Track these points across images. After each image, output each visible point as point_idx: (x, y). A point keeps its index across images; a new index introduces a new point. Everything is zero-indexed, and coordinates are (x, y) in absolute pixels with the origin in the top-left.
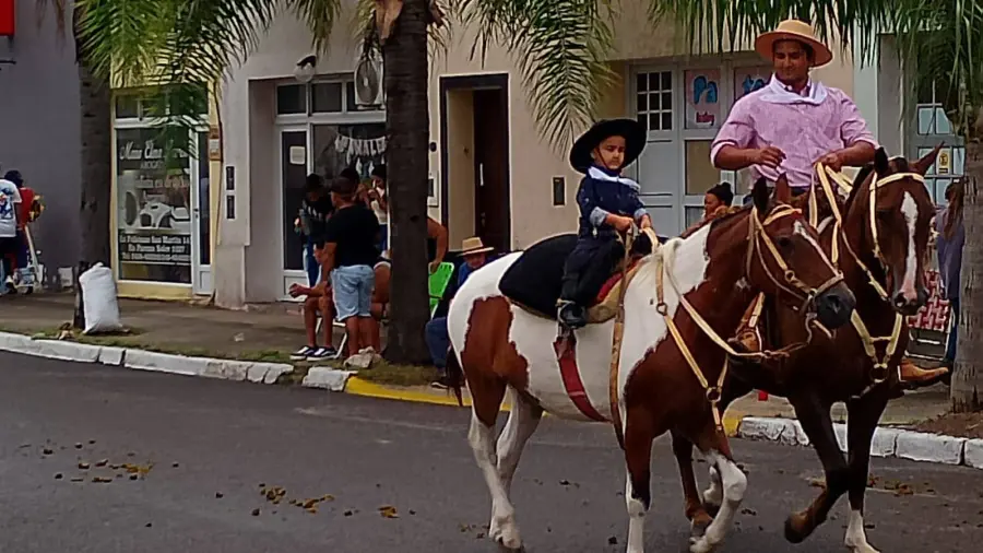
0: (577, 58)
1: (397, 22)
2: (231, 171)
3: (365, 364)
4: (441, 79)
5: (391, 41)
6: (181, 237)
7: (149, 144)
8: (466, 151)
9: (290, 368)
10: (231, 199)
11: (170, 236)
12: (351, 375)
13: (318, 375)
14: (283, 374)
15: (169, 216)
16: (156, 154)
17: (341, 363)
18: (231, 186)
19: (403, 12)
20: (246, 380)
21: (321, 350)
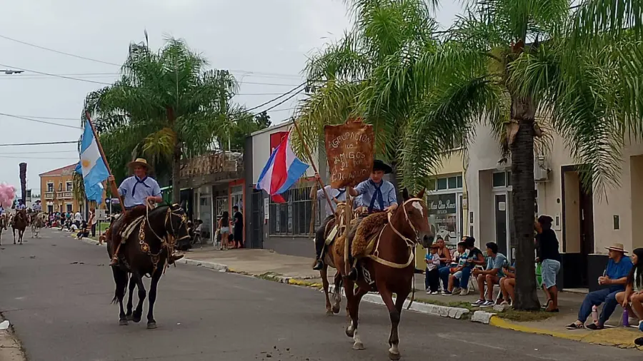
0: (604, 150)
1: (517, 135)
2: (472, 213)
3: (501, 310)
4: (562, 167)
5: (514, 144)
6: (453, 245)
7: (440, 202)
8: (575, 202)
9: (466, 310)
10: (472, 227)
11: (449, 245)
12: (493, 315)
13: (479, 315)
14: (464, 314)
15: (448, 236)
16: (443, 207)
17: (490, 309)
18: (472, 222)
19: (519, 130)
20: (448, 317)
21: (487, 302)
